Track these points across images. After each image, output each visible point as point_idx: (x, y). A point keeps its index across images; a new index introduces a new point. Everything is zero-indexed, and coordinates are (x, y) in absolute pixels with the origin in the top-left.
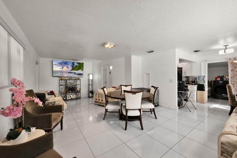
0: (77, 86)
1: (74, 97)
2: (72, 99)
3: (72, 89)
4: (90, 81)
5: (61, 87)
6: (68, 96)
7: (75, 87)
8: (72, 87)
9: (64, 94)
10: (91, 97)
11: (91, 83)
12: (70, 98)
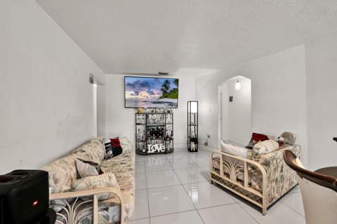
0: (167, 126)
1: (161, 148)
2: (156, 153)
3: (157, 133)
4: (193, 117)
5: (138, 127)
6: (149, 146)
7: (163, 129)
8: (158, 129)
9: (142, 141)
10: (193, 151)
11: (193, 121)
12: (153, 151)
